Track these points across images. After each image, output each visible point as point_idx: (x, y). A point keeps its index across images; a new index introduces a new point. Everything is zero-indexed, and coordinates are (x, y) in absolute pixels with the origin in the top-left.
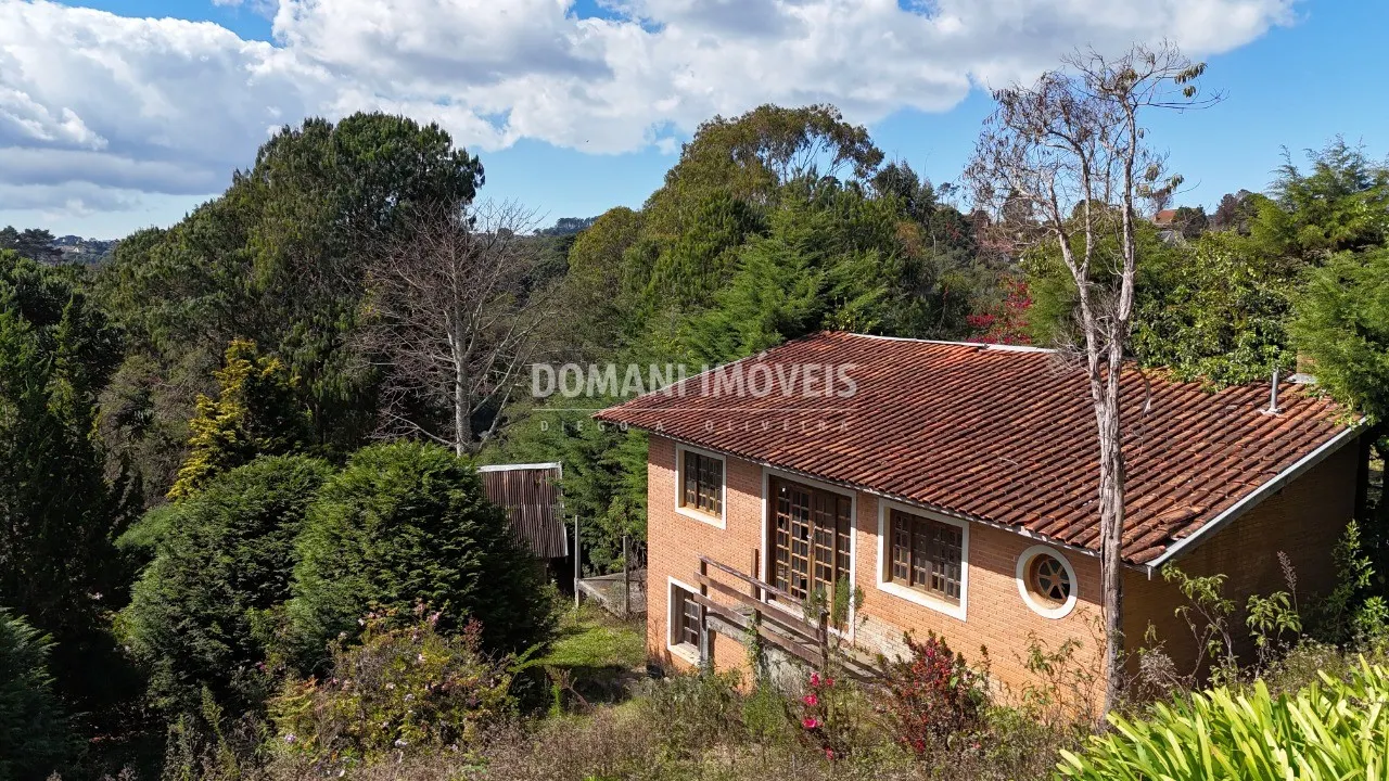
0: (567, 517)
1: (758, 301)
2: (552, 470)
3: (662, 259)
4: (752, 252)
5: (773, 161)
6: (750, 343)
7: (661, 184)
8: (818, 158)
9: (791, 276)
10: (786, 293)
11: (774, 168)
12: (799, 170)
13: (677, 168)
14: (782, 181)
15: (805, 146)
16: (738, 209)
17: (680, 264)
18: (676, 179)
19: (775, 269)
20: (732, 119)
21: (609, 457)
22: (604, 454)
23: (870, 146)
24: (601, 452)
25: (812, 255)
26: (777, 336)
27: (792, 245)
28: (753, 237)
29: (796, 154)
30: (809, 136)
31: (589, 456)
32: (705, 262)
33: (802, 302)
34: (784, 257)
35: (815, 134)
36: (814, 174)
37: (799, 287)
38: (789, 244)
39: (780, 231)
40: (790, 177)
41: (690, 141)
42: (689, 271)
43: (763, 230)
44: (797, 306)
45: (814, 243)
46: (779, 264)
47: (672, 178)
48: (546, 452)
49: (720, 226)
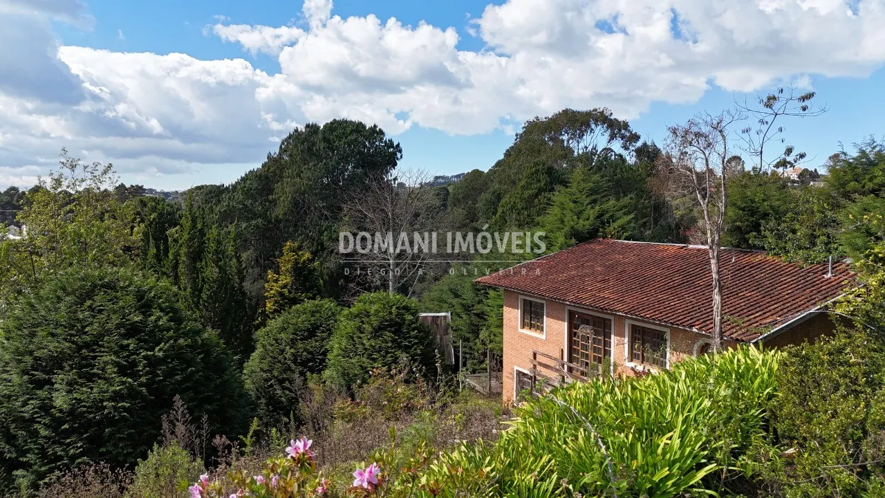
0: (454, 342)
1: (563, 222)
2: (445, 317)
3: (503, 201)
4: (559, 196)
5: (571, 141)
6: (559, 245)
7: (502, 157)
8: (597, 139)
9: (581, 209)
10: (578, 218)
11: (571, 146)
12: (586, 148)
13: (512, 148)
14: (576, 154)
15: (591, 132)
16: (550, 171)
17: (515, 203)
18: (510, 155)
19: (572, 205)
20: (546, 118)
21: (478, 308)
22: (475, 308)
23: (629, 131)
24: (473, 306)
25: (593, 197)
26: (573, 241)
27: (581, 192)
28: (558, 187)
29: (585, 137)
30: (593, 126)
31: (467, 308)
32: (530, 201)
33: (587, 222)
34: (577, 198)
35: (597, 125)
36: (595, 149)
37: (585, 215)
38: (579, 191)
39: (575, 184)
40: (581, 152)
41: (520, 131)
42: (520, 207)
43: (565, 183)
44: (584, 225)
45: (593, 191)
46: (575, 202)
47: (508, 154)
48: (442, 307)
49: (539, 181)
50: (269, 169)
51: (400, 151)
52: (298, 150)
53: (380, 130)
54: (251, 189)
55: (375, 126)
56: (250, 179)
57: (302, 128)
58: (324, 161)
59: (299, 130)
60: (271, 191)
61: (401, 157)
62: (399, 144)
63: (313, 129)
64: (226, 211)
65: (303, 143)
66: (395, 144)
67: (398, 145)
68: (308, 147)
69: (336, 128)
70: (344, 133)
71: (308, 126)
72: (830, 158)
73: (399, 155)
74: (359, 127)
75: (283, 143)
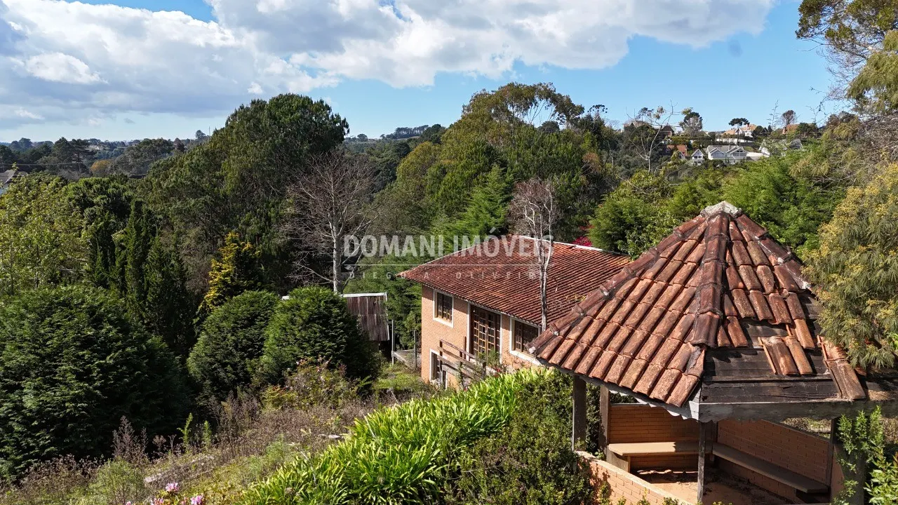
2: (381, 297)
15: (535, 105)
18: (458, 128)
20: (492, 92)
23: (571, 105)
29: (530, 110)
30: (537, 100)
35: (541, 99)
41: (467, 104)
47: (456, 127)
48: (379, 287)
49: (478, 161)
50: (215, 144)
51: (347, 126)
52: (244, 127)
53: (327, 105)
54: (198, 166)
55: (322, 102)
56: (197, 155)
57: (247, 104)
58: (270, 139)
59: (245, 107)
60: (218, 167)
61: (348, 131)
62: (345, 119)
63: (258, 105)
64: (173, 187)
65: (248, 120)
66: (342, 119)
67: (344, 121)
68: (254, 125)
69: (282, 104)
70: (289, 110)
71: (253, 103)
72: (784, 115)
73: (346, 130)
74: (305, 103)
75: (229, 120)
